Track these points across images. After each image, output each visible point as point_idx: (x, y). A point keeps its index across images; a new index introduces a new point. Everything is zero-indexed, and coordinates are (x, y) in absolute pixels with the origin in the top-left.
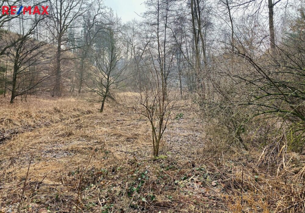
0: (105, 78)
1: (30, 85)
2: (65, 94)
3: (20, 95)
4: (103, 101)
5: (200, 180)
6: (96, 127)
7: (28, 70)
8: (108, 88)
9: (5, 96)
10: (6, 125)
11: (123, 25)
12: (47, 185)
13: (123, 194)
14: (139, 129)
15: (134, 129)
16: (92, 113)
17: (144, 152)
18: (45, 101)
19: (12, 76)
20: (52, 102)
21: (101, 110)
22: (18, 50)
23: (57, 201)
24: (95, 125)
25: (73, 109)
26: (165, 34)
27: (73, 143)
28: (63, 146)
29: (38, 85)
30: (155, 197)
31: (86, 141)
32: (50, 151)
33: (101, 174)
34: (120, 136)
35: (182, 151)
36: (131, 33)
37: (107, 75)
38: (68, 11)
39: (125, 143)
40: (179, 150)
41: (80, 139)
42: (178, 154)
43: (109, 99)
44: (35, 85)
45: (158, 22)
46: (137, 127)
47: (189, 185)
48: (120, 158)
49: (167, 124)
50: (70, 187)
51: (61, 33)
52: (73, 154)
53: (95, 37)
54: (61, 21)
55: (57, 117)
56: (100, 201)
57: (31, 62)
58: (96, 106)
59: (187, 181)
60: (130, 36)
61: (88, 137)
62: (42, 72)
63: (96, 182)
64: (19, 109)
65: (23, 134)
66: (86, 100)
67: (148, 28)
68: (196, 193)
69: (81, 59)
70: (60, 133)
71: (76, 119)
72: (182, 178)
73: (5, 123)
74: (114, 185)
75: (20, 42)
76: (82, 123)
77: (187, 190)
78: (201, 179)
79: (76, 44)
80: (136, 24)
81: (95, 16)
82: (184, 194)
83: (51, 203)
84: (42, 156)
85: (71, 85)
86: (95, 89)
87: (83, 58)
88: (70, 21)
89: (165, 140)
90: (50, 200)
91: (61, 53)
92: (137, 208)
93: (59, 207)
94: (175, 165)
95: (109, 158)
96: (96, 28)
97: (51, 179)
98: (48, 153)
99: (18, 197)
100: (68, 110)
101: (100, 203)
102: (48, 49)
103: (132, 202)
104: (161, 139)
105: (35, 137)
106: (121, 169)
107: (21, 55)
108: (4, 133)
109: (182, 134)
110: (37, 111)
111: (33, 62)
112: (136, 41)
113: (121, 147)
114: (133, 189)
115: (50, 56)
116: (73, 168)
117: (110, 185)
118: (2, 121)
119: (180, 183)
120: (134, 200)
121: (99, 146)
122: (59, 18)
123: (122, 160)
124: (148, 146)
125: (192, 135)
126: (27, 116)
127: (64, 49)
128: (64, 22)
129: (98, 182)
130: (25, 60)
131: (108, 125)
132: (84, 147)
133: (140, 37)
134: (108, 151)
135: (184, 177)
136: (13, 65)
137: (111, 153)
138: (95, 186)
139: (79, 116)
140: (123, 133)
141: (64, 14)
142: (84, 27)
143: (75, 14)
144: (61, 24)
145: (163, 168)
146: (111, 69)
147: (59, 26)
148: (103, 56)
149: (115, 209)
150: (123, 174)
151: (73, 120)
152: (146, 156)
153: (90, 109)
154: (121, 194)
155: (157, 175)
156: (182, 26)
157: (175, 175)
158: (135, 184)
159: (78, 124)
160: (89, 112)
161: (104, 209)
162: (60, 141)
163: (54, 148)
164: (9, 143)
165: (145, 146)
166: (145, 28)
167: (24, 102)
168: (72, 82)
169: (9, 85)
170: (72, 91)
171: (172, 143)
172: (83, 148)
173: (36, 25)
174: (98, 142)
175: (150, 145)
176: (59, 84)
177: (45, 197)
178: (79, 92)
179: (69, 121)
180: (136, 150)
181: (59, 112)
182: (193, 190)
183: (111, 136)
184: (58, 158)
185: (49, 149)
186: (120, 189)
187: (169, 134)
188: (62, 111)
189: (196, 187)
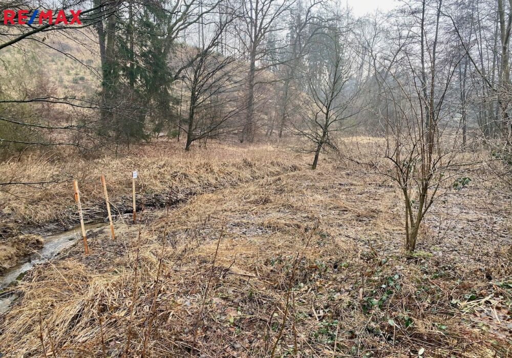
0: (323, 112)
1: (211, 124)
2: (259, 139)
3: (198, 138)
4: (318, 151)
5: (504, 306)
6: (305, 192)
7: (208, 102)
8: (326, 129)
9: (178, 141)
10: (181, 181)
11: (357, 19)
12: (236, 274)
13: (355, 307)
14: (379, 202)
15: (371, 201)
16: (300, 170)
17: (389, 242)
18: (231, 149)
19: (189, 111)
20: (241, 150)
21: (314, 166)
22: (196, 72)
23: (251, 300)
24: (304, 190)
25: (271, 163)
26: (437, 28)
27: (270, 215)
28: (256, 219)
29: (222, 124)
30: (412, 322)
31: (290, 213)
32: (238, 225)
33: (316, 270)
34: (345, 211)
35: (462, 247)
36: (370, 31)
37: (326, 107)
38: (268, 5)
39: (353, 224)
40: (456, 246)
41: (281, 210)
42: (454, 252)
43: (327, 148)
44: (218, 125)
45: (424, 7)
46: (376, 198)
47: (482, 311)
48: (345, 247)
49: (435, 196)
50: (268, 282)
51: (256, 42)
52: (270, 232)
53: (308, 43)
54: (257, 22)
55: (246, 174)
56: (315, 312)
57: (214, 89)
58: (305, 158)
59: (476, 304)
60: (368, 38)
61: (293, 207)
62: (227, 105)
63: (308, 281)
64: (197, 159)
65: (202, 196)
66: (290, 149)
67: (402, 19)
68: (496, 328)
69: (284, 82)
70: (252, 198)
71: (275, 177)
72: (466, 297)
73: (179, 179)
74: (337, 290)
75: (199, 59)
76: (283, 185)
77: (476, 320)
78: (507, 304)
79: (278, 57)
80: (381, 15)
81: (310, 8)
82: (469, 325)
83: (242, 301)
84: (227, 231)
85: (267, 125)
86: (305, 131)
87: (287, 80)
88: (270, 20)
89: (428, 226)
90: (240, 297)
91: (256, 73)
92: (378, 335)
93: (253, 310)
94: (450, 271)
95: (326, 246)
96: (311, 28)
97: (240, 266)
98: (234, 227)
99: (198, 286)
100: (264, 164)
101: (316, 315)
102: (237, 67)
103: (370, 323)
104: (422, 222)
105: (219, 201)
106: (348, 266)
107: (200, 78)
108: (178, 193)
109: (464, 216)
110: (220, 163)
111: (216, 89)
112: (379, 45)
113: (347, 229)
114: (372, 301)
115: (239, 79)
116: (271, 254)
117: (331, 290)
118: (176, 176)
119: (463, 304)
120: (373, 320)
121: (311, 224)
122: (254, 17)
123: (348, 251)
124: (396, 232)
125: (486, 220)
126: (207, 170)
127: (260, 67)
128: (261, 24)
129: (310, 281)
130: (205, 87)
131: (325, 191)
132: (288, 223)
133: (387, 37)
134: (325, 232)
135: (470, 295)
136: (190, 94)
137: (330, 238)
138: (306, 287)
139: (279, 173)
140: (350, 207)
141: (262, 10)
142: (291, 28)
143: (278, 7)
144: (256, 26)
145: (427, 273)
146: (333, 97)
147: (254, 30)
148: (320, 75)
149: (341, 328)
150: (353, 275)
151: (271, 179)
152: (391, 249)
153: (297, 163)
154: (350, 306)
155: (417, 284)
156: (473, 10)
157: (452, 289)
158: (376, 294)
159: (278, 187)
160: (295, 168)
161: (322, 326)
162: (252, 210)
163: (244, 221)
164: (183, 207)
165: (389, 233)
166: (397, 21)
167: (203, 150)
168: (270, 119)
169: (185, 125)
170: (269, 133)
171: (442, 231)
172: (285, 224)
173: (221, 32)
174: (308, 217)
175: (400, 232)
176: (251, 123)
177: (234, 292)
178: (280, 135)
179: (265, 180)
180: (374, 237)
181: (250, 166)
182: (490, 322)
183: (330, 209)
184: (249, 235)
185: (236, 221)
186: (349, 298)
187: (438, 214)
188: (255, 164)
189: (497, 317)
